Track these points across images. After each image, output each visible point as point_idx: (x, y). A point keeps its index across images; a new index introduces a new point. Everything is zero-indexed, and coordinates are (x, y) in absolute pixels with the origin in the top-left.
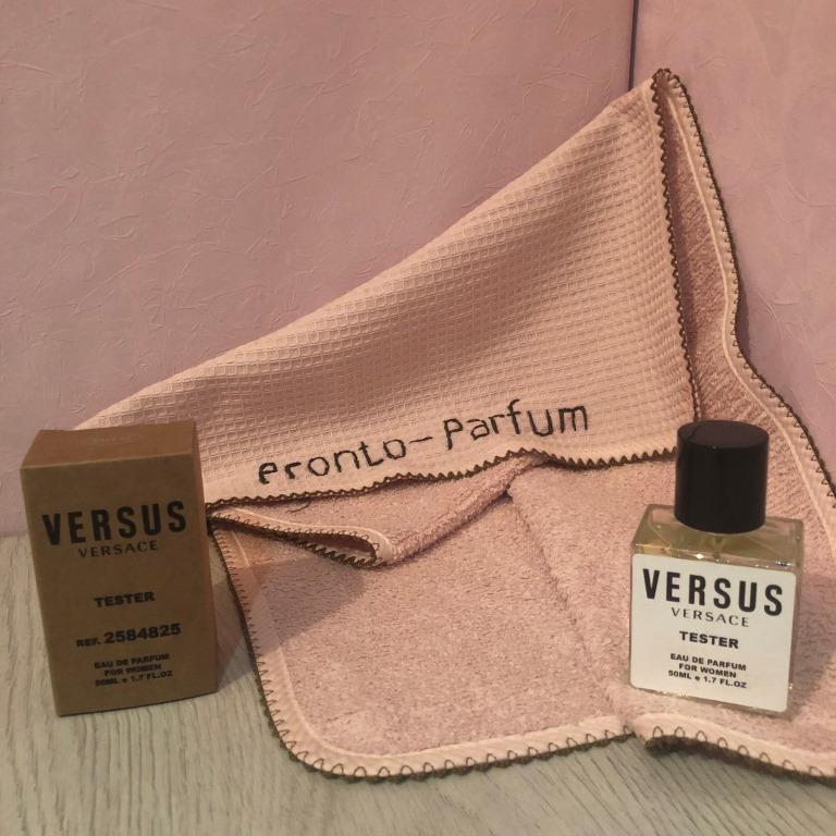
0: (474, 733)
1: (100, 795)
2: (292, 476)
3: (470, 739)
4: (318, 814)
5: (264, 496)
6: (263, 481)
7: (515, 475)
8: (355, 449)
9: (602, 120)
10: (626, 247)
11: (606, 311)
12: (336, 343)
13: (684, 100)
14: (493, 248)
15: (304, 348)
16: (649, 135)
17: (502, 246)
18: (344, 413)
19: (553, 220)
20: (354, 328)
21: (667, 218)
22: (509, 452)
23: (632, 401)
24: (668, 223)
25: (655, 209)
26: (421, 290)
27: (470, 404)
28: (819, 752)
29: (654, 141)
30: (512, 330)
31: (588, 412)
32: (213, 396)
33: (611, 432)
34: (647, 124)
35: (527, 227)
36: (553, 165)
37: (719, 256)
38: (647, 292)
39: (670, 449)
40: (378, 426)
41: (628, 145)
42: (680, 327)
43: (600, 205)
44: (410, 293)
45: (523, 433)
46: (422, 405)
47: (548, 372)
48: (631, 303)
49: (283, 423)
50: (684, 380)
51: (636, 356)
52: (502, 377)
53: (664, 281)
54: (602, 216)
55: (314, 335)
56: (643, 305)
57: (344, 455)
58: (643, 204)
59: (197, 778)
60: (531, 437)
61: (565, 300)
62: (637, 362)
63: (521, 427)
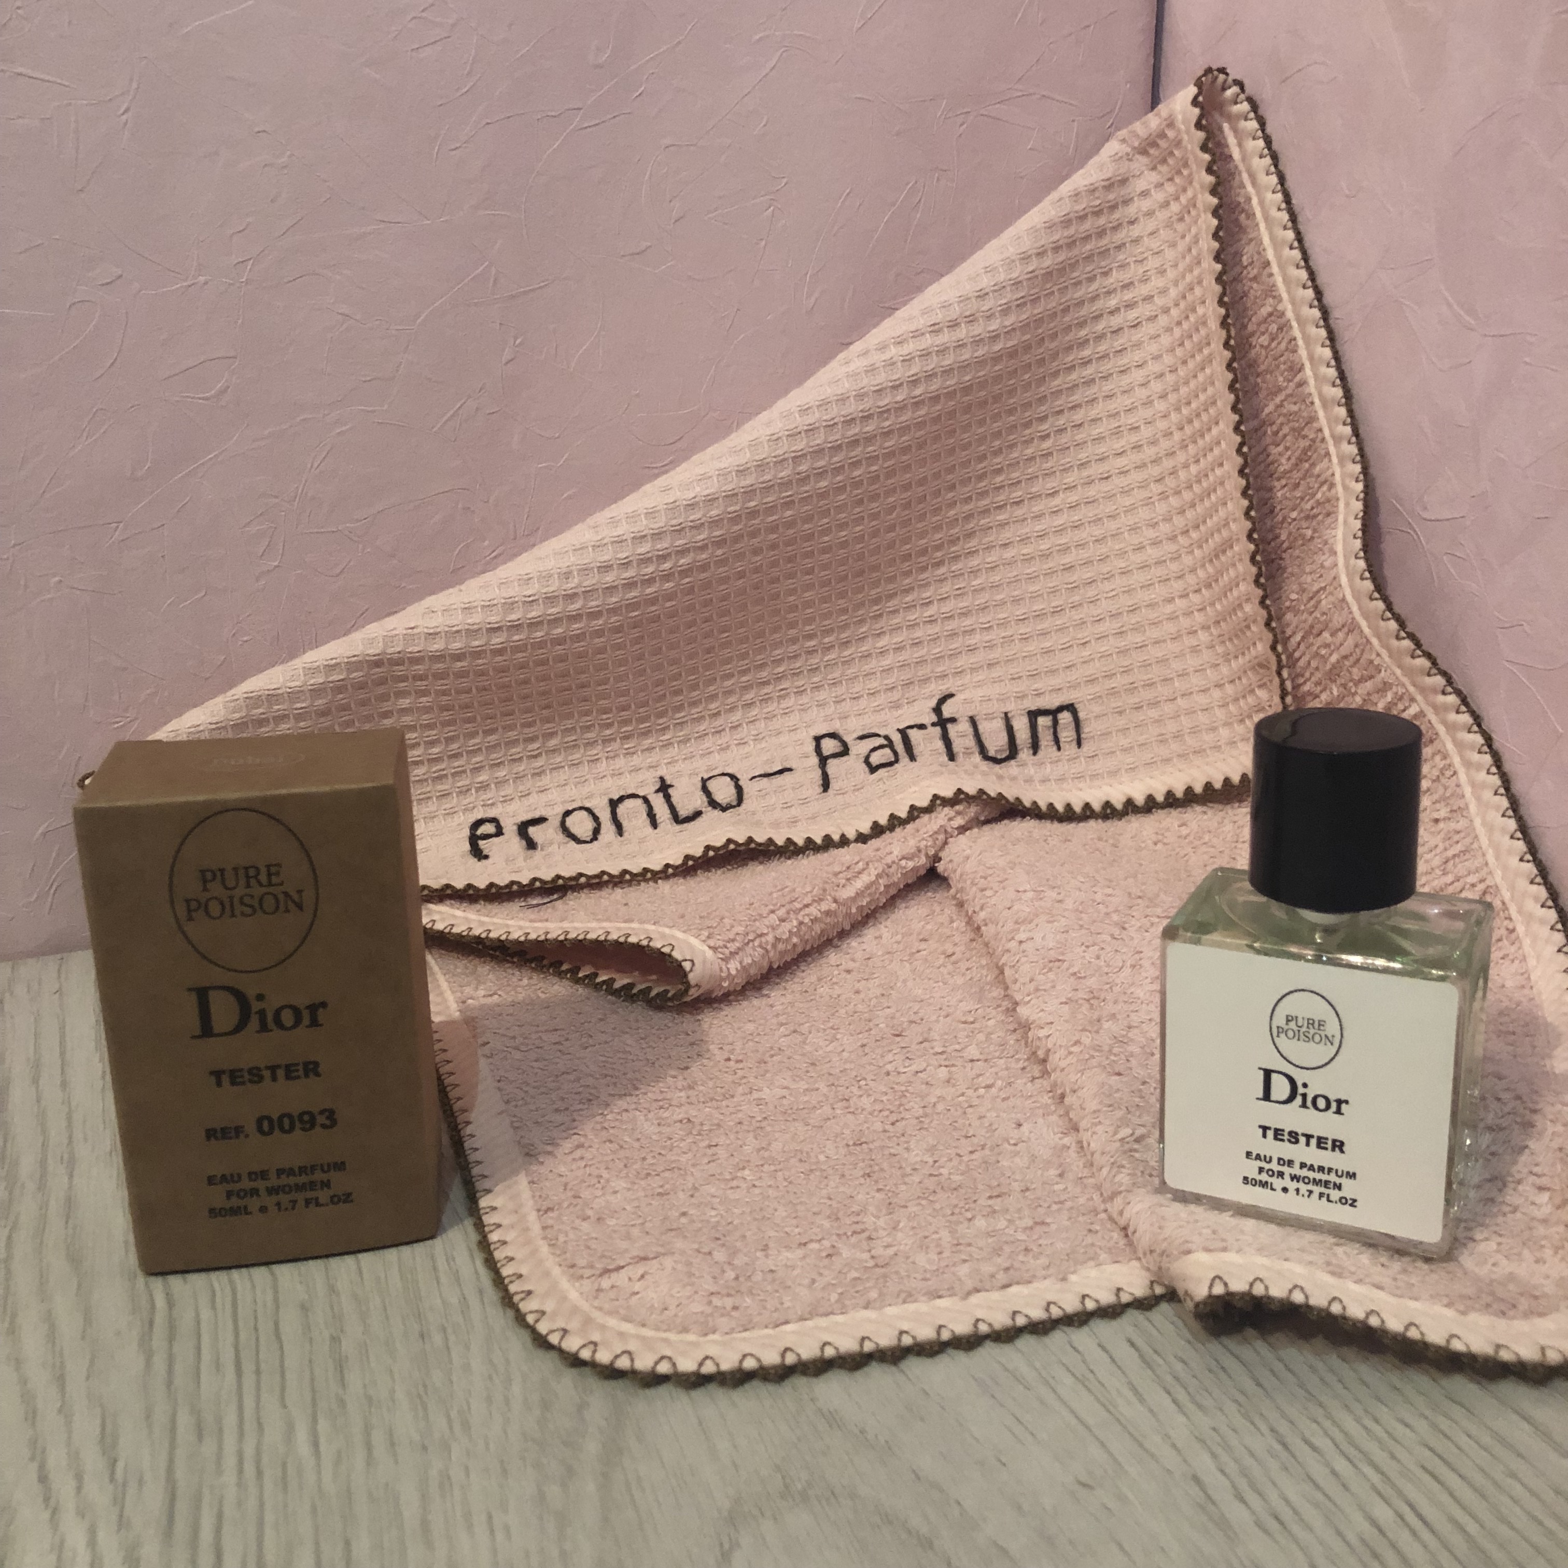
0: (874, 1294)
1: (184, 1420)
2: (531, 845)
3: (866, 1307)
4: (592, 1447)
5: (482, 884)
6: (478, 854)
7: (947, 836)
8: (649, 790)
9: (1101, 167)
10: (1148, 403)
11: (1112, 525)
12: (610, 589)
13: (1253, 125)
14: (901, 408)
15: (550, 599)
16: (1190, 193)
17: (917, 405)
18: (626, 722)
19: (1013, 353)
20: (645, 561)
21: (1226, 345)
22: (936, 797)
23: (1163, 691)
24: (1228, 354)
25: (1203, 332)
26: (768, 488)
27: (863, 703)
28: (1513, 1318)
29: (1200, 205)
30: (939, 564)
31: (1082, 715)
32: (381, 690)
33: (1125, 750)
34: (1185, 172)
35: (964, 367)
36: (1012, 251)
37: (1321, 414)
38: (1190, 487)
39: (1236, 779)
40: (691, 747)
41: (1150, 214)
42: (1252, 547)
43: (1100, 327)
44: (750, 493)
45: (960, 758)
46: (772, 707)
47: (1009, 640)
48: (1161, 508)
49: (513, 743)
50: (1261, 648)
51: (1169, 608)
52: (922, 652)
53: (1221, 465)
54: (1102, 348)
55: (567, 575)
56: (1182, 512)
57: (629, 803)
58: (1179, 323)
59: (365, 1386)
60: (976, 767)
61: (1037, 507)
62: (1172, 618)
63: (957, 746)
